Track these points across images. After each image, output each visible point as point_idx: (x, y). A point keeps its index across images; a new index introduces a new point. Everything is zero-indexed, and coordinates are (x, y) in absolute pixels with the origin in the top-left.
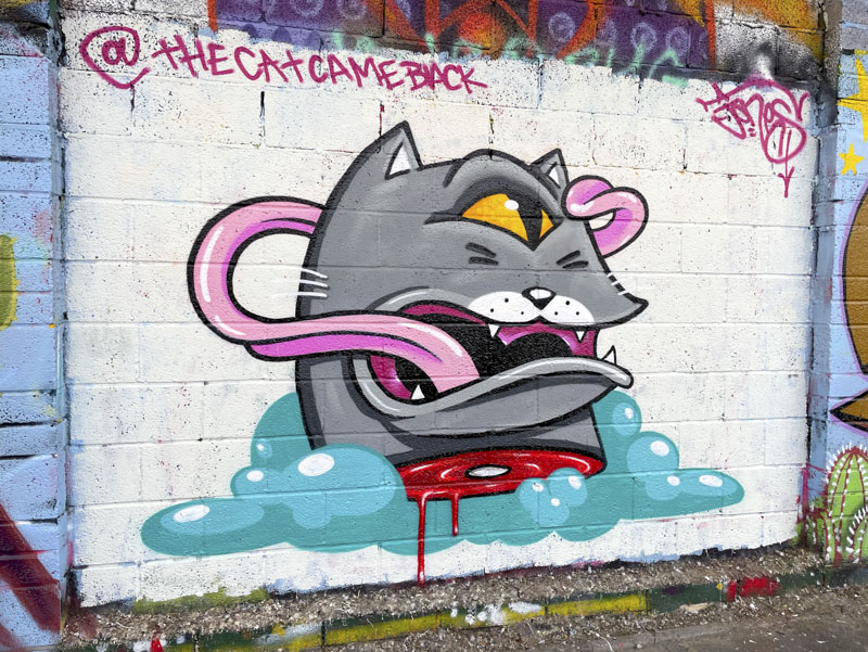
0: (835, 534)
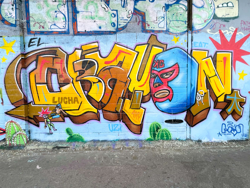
0: (9, 139)
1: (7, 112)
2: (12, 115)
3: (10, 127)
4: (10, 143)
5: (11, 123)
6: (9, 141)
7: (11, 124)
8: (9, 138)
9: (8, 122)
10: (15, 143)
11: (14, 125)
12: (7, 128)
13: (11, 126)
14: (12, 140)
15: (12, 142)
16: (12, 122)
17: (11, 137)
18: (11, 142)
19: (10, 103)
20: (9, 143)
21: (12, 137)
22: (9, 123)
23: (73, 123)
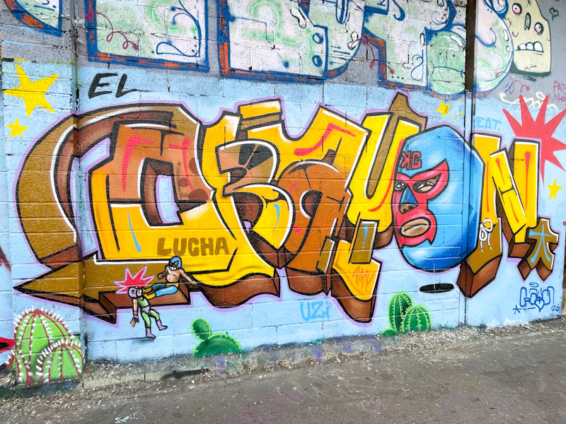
0: (25, 364)
1: (20, 286)
2: (38, 292)
3: (32, 328)
4: (28, 376)
5: (34, 316)
6: (28, 370)
7: (35, 319)
8: (26, 362)
9: (26, 315)
10: (47, 374)
11: (44, 322)
12: (21, 333)
13: (34, 325)
14: (37, 367)
15: (37, 373)
16: (37, 312)
17: (32, 359)
18: (34, 374)
19: (33, 259)
20: (25, 379)
21: (38, 357)
22: (28, 317)
23: (213, 305)
